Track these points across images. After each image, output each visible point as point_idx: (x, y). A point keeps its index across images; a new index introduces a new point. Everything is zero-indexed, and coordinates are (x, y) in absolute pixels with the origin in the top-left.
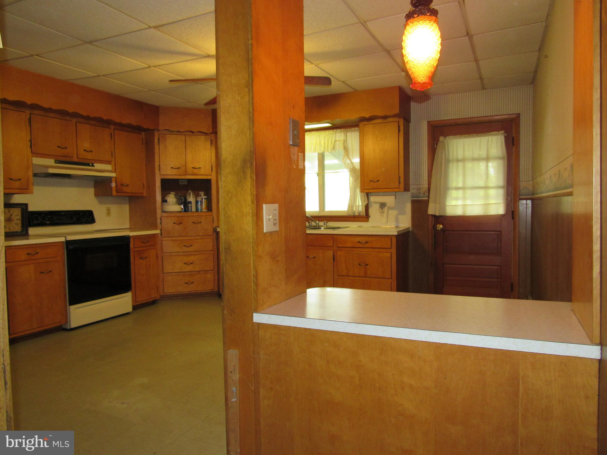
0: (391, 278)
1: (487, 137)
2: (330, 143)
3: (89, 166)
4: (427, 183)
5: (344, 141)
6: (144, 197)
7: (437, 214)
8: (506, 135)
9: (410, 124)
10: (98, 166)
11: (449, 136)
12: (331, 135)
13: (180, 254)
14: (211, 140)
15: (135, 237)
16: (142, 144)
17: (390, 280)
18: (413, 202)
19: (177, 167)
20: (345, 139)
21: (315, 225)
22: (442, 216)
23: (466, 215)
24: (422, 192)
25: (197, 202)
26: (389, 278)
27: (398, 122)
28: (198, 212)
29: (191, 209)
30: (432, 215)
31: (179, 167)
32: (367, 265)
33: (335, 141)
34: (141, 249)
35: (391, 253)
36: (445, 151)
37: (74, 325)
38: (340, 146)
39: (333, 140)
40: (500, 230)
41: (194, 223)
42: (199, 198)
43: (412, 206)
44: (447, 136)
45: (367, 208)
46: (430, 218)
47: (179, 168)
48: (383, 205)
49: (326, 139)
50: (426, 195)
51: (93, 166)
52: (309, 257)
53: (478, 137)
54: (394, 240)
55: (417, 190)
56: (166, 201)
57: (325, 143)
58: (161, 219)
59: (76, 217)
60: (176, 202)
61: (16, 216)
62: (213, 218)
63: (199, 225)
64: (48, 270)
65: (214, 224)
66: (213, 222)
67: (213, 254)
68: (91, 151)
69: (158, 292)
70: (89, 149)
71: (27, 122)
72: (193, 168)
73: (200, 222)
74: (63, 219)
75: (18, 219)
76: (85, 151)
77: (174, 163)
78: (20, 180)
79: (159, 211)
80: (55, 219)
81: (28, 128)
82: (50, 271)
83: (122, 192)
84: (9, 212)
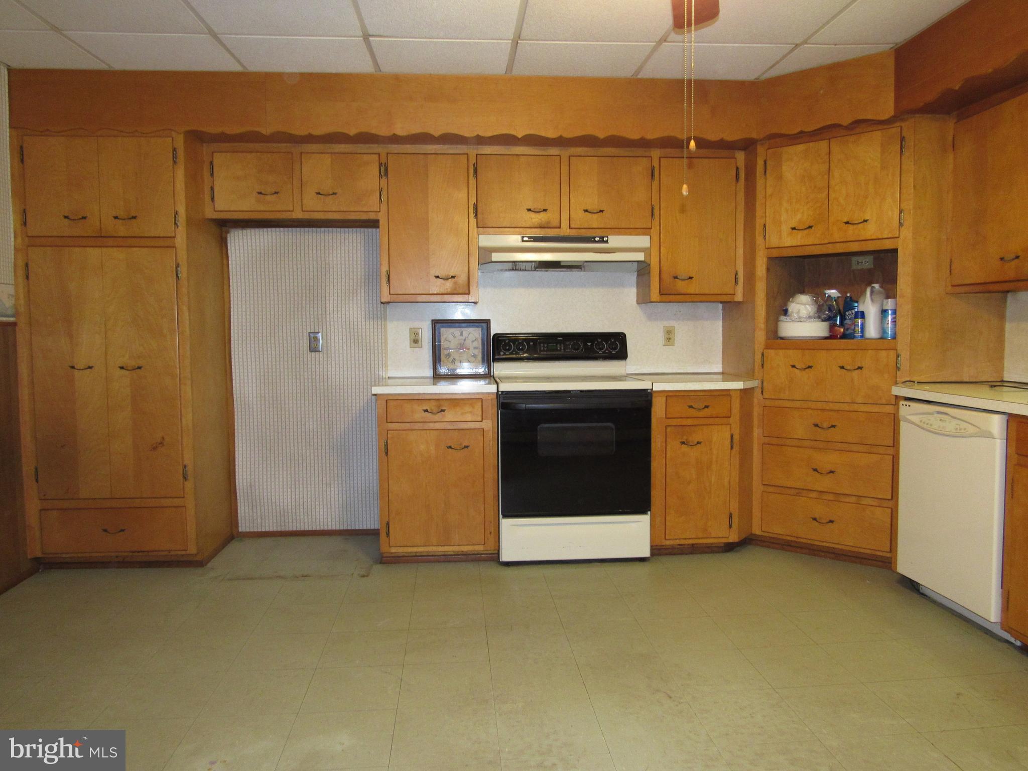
3: (595, 242)
6: (738, 303)
10: (615, 241)
13: (806, 443)
14: (902, 139)
15: (671, 394)
19: (807, 226)
25: (884, 312)
29: (863, 331)
31: (811, 224)
34: (689, 422)
37: (505, 557)
41: (842, 367)
47: (810, 227)
51: (602, 241)
56: (785, 312)
58: (763, 355)
59: (585, 345)
60: (812, 314)
61: (473, 341)
62: (898, 356)
63: (855, 374)
64: (461, 444)
65: (898, 373)
66: (898, 369)
67: (891, 457)
68: (601, 211)
69: (730, 526)
70: (596, 208)
71: (471, 171)
72: (847, 223)
73: (860, 366)
74: (557, 350)
75: (475, 348)
76: (587, 213)
77: (799, 216)
78: (453, 277)
79: (760, 336)
80: (542, 348)
81: (472, 181)
82: (466, 447)
83: (676, 293)
84: (462, 335)
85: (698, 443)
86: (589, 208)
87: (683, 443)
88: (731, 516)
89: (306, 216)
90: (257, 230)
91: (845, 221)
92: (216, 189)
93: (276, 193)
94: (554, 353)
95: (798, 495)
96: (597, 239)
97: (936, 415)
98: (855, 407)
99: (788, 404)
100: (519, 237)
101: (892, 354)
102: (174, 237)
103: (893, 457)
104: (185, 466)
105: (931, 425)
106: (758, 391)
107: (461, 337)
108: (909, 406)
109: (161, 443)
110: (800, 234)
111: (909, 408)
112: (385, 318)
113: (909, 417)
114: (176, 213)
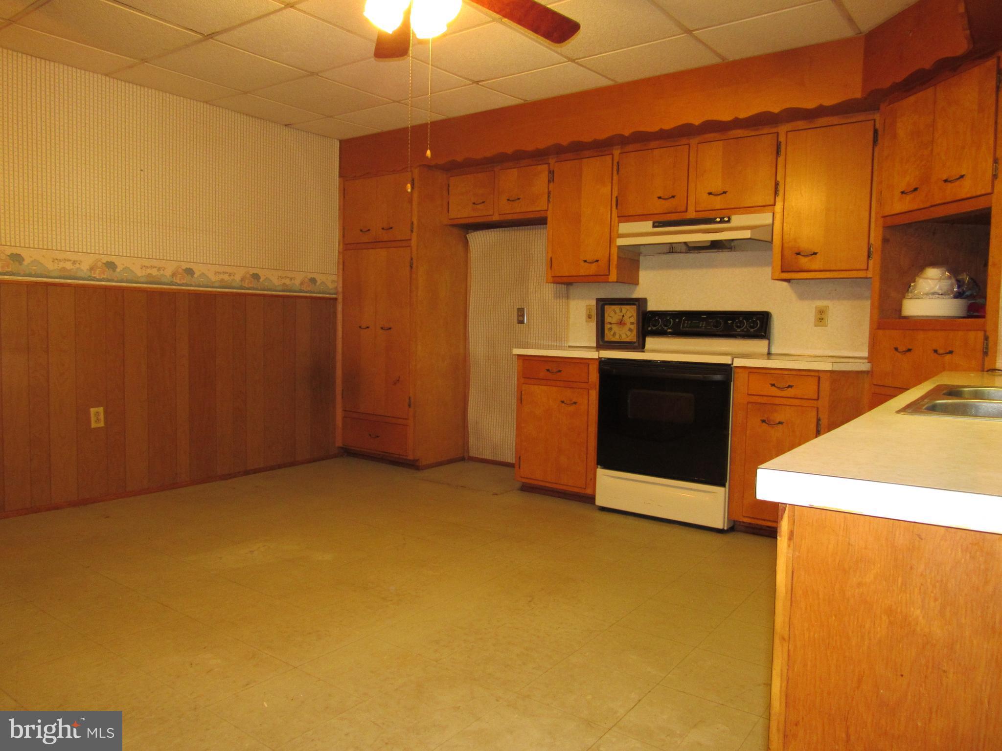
3: (715, 223)
10: (737, 220)
15: (753, 371)
19: (913, 188)
31: (916, 186)
34: (767, 400)
41: (935, 351)
47: (916, 189)
51: (723, 221)
58: (874, 336)
59: (726, 322)
61: (630, 318)
62: (986, 338)
63: (946, 359)
64: (571, 400)
65: (986, 359)
66: (985, 354)
68: (725, 193)
70: (720, 190)
71: (615, 168)
72: (946, 181)
73: (951, 349)
74: (698, 327)
75: (632, 323)
76: (711, 196)
77: (908, 178)
78: (597, 261)
79: (875, 315)
80: (686, 325)
81: (615, 177)
82: (575, 403)
83: (798, 270)
84: (621, 311)
85: (780, 423)
86: (713, 190)
87: (763, 421)
89: (503, 218)
90: (487, 231)
91: (944, 179)
92: (450, 203)
93: (483, 202)
94: (695, 329)
96: (718, 220)
100: (650, 223)
101: (980, 336)
102: (410, 240)
104: (410, 398)
107: (620, 314)
109: (398, 380)
110: (908, 198)
112: (568, 297)
114: (412, 223)
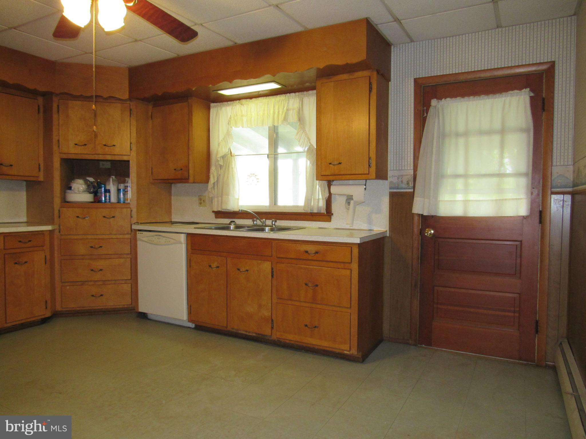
0: (351, 307)
1: (503, 99)
2: (280, 113)
4: (412, 168)
5: (299, 110)
6: (40, 182)
7: (425, 214)
8: (532, 94)
9: (390, 82)
11: (445, 98)
12: (283, 102)
13: (86, 257)
14: (131, 110)
15: (7, 235)
16: (39, 112)
17: (349, 311)
18: (393, 196)
19: (83, 144)
20: (301, 107)
21: (261, 224)
22: (433, 216)
23: (467, 216)
24: (405, 182)
25: (119, 190)
26: (347, 308)
27: (370, 77)
28: (120, 203)
29: (110, 199)
30: (419, 215)
31: (86, 143)
32: (317, 286)
33: (288, 110)
34: (20, 250)
35: (350, 270)
36: (439, 121)
38: (293, 117)
39: (285, 109)
40: (520, 239)
41: (104, 217)
42: (121, 186)
43: (390, 201)
44: (441, 99)
45: (329, 202)
46: (416, 218)
47: (85, 145)
48: (349, 199)
49: (277, 107)
50: (411, 185)
52: (241, 270)
53: (489, 98)
54: (356, 251)
55: (398, 178)
56: (70, 188)
57: (274, 113)
58: (59, 211)
60: (85, 190)
62: (131, 211)
63: (112, 220)
65: (132, 219)
66: (131, 217)
67: (130, 259)
69: (46, 308)
72: (105, 145)
73: (113, 216)
77: (79, 138)
79: (57, 201)
83: (2, 174)
85: (26, 262)
87: (16, 263)
88: (46, 302)
91: (104, 144)
95: (82, 285)
97: (155, 236)
98: (111, 236)
99: (76, 237)
101: (129, 210)
103: (131, 259)
105: (153, 241)
106: (57, 231)
108: (142, 233)
110: (80, 148)
111: (142, 234)
113: (142, 239)
